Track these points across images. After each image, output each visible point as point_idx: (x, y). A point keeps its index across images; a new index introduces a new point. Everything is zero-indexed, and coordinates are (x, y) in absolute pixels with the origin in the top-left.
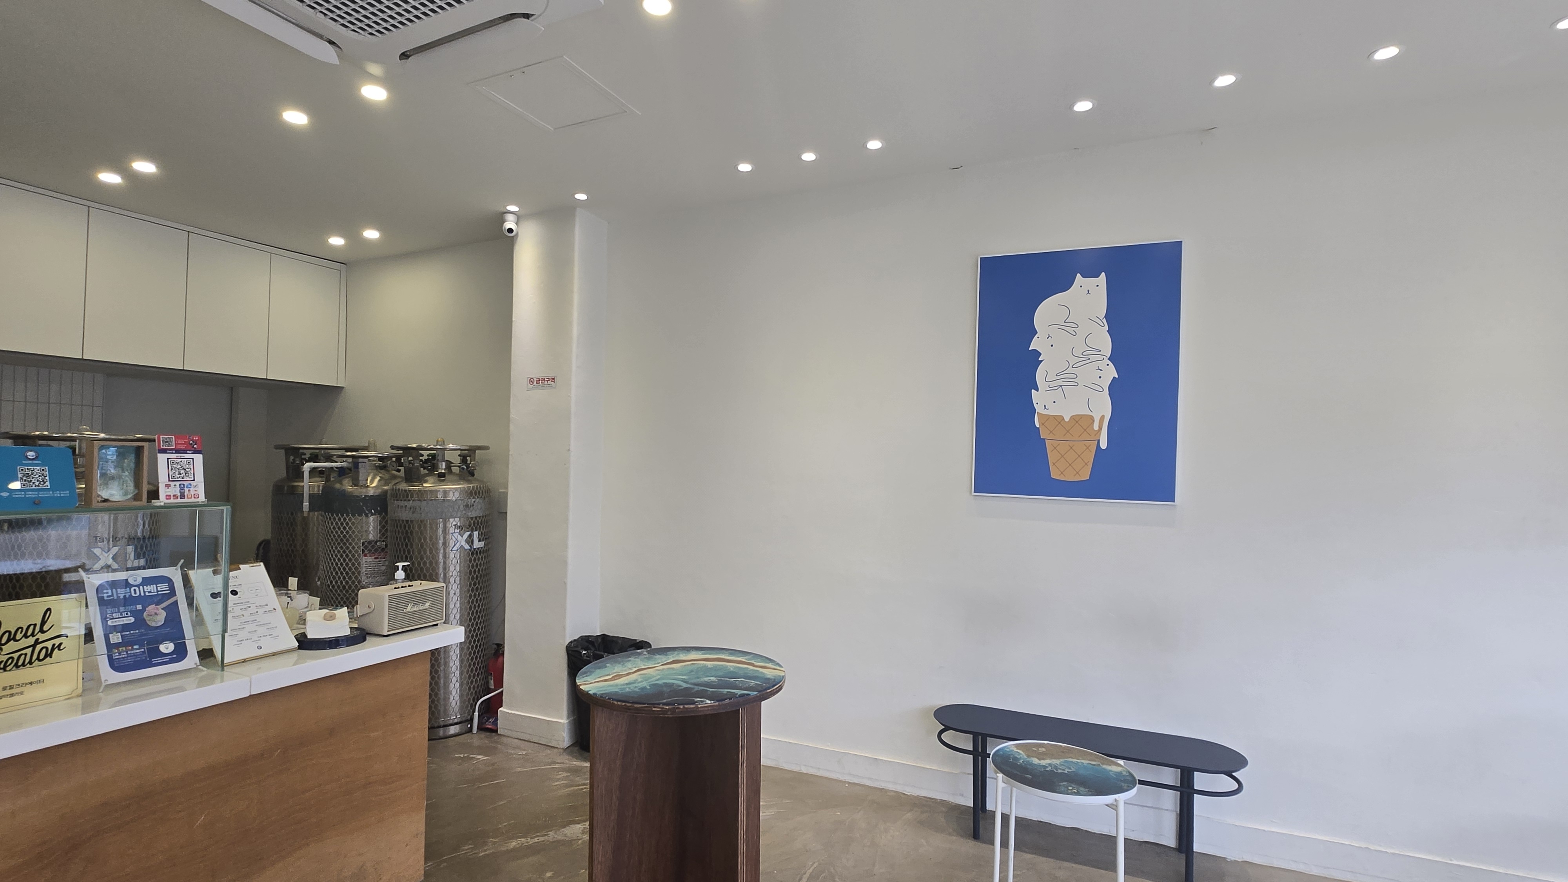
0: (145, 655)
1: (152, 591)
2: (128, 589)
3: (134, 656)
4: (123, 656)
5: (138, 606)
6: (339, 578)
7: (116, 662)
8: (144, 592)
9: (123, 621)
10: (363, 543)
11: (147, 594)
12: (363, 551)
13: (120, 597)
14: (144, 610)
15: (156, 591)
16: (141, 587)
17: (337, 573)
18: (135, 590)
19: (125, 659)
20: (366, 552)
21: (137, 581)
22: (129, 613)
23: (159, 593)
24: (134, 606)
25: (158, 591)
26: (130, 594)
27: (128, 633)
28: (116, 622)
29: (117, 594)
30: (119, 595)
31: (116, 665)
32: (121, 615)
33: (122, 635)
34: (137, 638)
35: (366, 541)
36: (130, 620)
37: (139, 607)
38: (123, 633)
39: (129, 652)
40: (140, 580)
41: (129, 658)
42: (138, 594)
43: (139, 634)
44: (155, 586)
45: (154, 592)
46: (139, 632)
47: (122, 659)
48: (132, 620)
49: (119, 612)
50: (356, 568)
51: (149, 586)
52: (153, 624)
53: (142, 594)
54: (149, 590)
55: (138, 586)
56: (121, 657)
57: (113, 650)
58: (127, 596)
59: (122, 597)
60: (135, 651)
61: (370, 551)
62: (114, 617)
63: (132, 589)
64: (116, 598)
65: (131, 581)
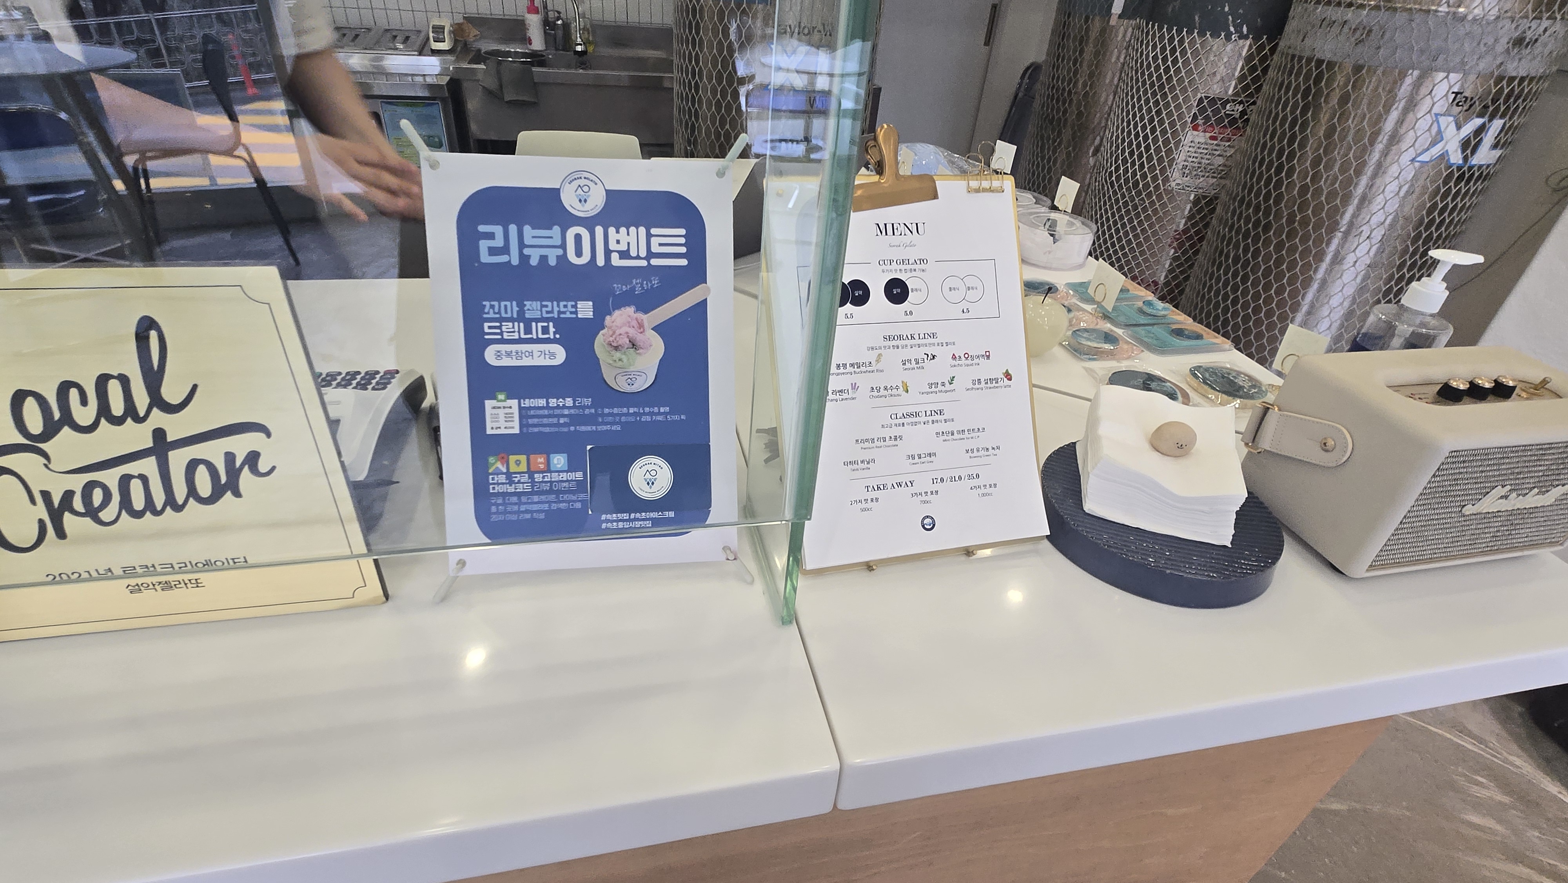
0: (582, 496)
1: (633, 253)
2: (557, 229)
3: (550, 491)
4: (520, 488)
5: (580, 304)
6: (1133, 164)
7: (497, 505)
8: (608, 253)
9: (531, 354)
10: (1201, 101)
11: (616, 260)
12: (1195, 118)
13: (529, 257)
14: (597, 324)
15: (643, 254)
16: (599, 230)
17: (1132, 154)
18: (578, 238)
19: (524, 499)
20: (1200, 121)
21: (588, 206)
22: (552, 330)
23: (654, 262)
24: (570, 304)
25: (650, 255)
26: (560, 252)
27: (542, 402)
28: (509, 354)
29: (522, 245)
30: (526, 251)
31: (494, 518)
32: (528, 330)
33: (521, 409)
34: (565, 425)
35: (1207, 98)
36: (553, 355)
37: (585, 309)
38: (527, 403)
39: (538, 477)
40: (596, 202)
41: (536, 498)
42: (585, 258)
43: (572, 411)
44: (642, 230)
45: (638, 257)
46: (574, 407)
47: (514, 499)
48: (558, 355)
49: (520, 317)
50: (1169, 152)
51: (623, 230)
52: (622, 385)
53: (601, 261)
54: (623, 247)
55: (589, 223)
56: (511, 489)
57: (491, 460)
58: (552, 262)
59: (534, 262)
60: (555, 477)
61: (1207, 119)
62: (506, 336)
63: (571, 233)
64: (515, 261)
65: (569, 199)
